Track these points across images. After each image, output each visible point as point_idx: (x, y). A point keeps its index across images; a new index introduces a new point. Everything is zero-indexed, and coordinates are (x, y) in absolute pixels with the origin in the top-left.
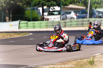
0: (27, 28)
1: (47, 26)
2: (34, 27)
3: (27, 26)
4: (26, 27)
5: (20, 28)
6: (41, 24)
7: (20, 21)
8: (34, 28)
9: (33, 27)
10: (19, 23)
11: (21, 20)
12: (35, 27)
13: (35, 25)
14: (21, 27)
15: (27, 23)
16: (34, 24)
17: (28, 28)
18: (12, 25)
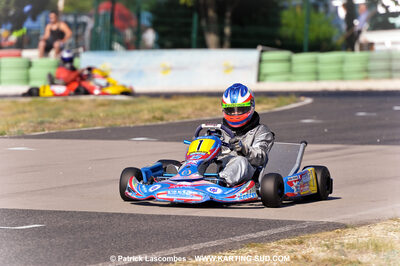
0: (288, 80)
1: (367, 72)
2: (317, 75)
3: (290, 71)
4: (285, 77)
5: (261, 77)
6: (342, 62)
7: (262, 51)
8: (317, 79)
9: (313, 76)
10: (261, 61)
11: (265, 48)
12: (321, 76)
13: (321, 67)
14: (266, 75)
15: (289, 60)
16: (316, 62)
17: (292, 77)
18: (234, 68)
